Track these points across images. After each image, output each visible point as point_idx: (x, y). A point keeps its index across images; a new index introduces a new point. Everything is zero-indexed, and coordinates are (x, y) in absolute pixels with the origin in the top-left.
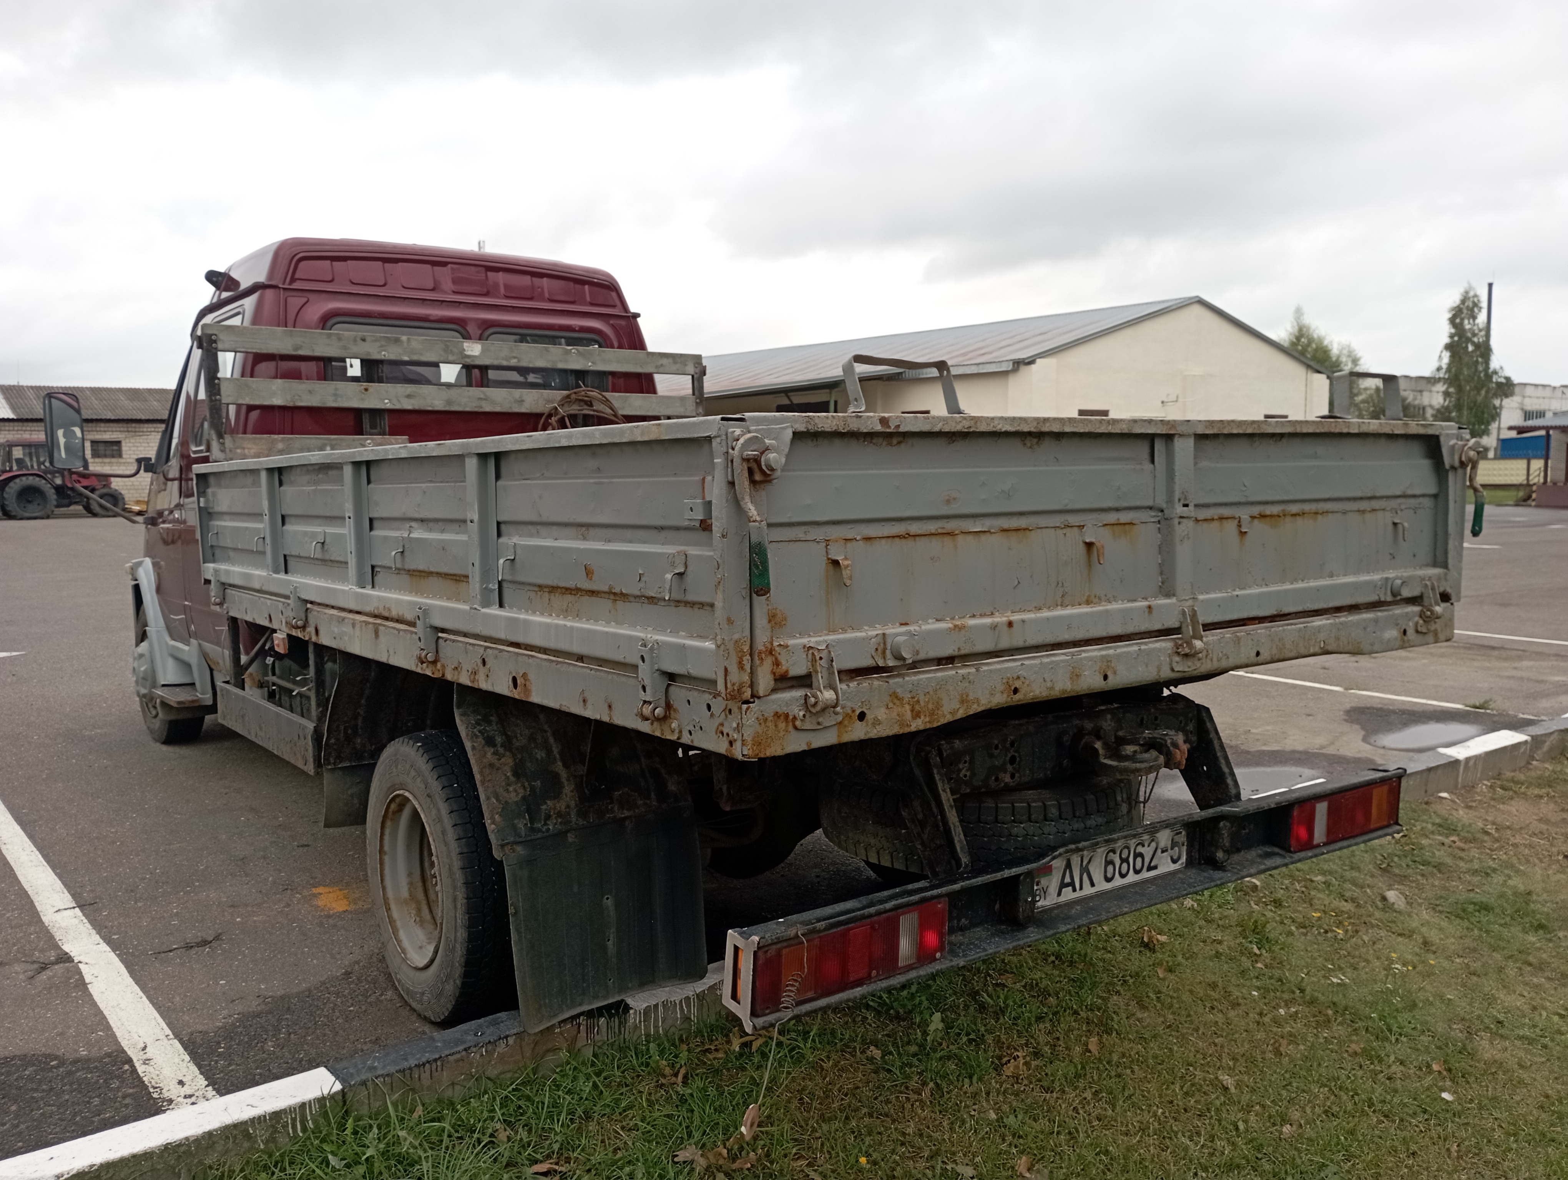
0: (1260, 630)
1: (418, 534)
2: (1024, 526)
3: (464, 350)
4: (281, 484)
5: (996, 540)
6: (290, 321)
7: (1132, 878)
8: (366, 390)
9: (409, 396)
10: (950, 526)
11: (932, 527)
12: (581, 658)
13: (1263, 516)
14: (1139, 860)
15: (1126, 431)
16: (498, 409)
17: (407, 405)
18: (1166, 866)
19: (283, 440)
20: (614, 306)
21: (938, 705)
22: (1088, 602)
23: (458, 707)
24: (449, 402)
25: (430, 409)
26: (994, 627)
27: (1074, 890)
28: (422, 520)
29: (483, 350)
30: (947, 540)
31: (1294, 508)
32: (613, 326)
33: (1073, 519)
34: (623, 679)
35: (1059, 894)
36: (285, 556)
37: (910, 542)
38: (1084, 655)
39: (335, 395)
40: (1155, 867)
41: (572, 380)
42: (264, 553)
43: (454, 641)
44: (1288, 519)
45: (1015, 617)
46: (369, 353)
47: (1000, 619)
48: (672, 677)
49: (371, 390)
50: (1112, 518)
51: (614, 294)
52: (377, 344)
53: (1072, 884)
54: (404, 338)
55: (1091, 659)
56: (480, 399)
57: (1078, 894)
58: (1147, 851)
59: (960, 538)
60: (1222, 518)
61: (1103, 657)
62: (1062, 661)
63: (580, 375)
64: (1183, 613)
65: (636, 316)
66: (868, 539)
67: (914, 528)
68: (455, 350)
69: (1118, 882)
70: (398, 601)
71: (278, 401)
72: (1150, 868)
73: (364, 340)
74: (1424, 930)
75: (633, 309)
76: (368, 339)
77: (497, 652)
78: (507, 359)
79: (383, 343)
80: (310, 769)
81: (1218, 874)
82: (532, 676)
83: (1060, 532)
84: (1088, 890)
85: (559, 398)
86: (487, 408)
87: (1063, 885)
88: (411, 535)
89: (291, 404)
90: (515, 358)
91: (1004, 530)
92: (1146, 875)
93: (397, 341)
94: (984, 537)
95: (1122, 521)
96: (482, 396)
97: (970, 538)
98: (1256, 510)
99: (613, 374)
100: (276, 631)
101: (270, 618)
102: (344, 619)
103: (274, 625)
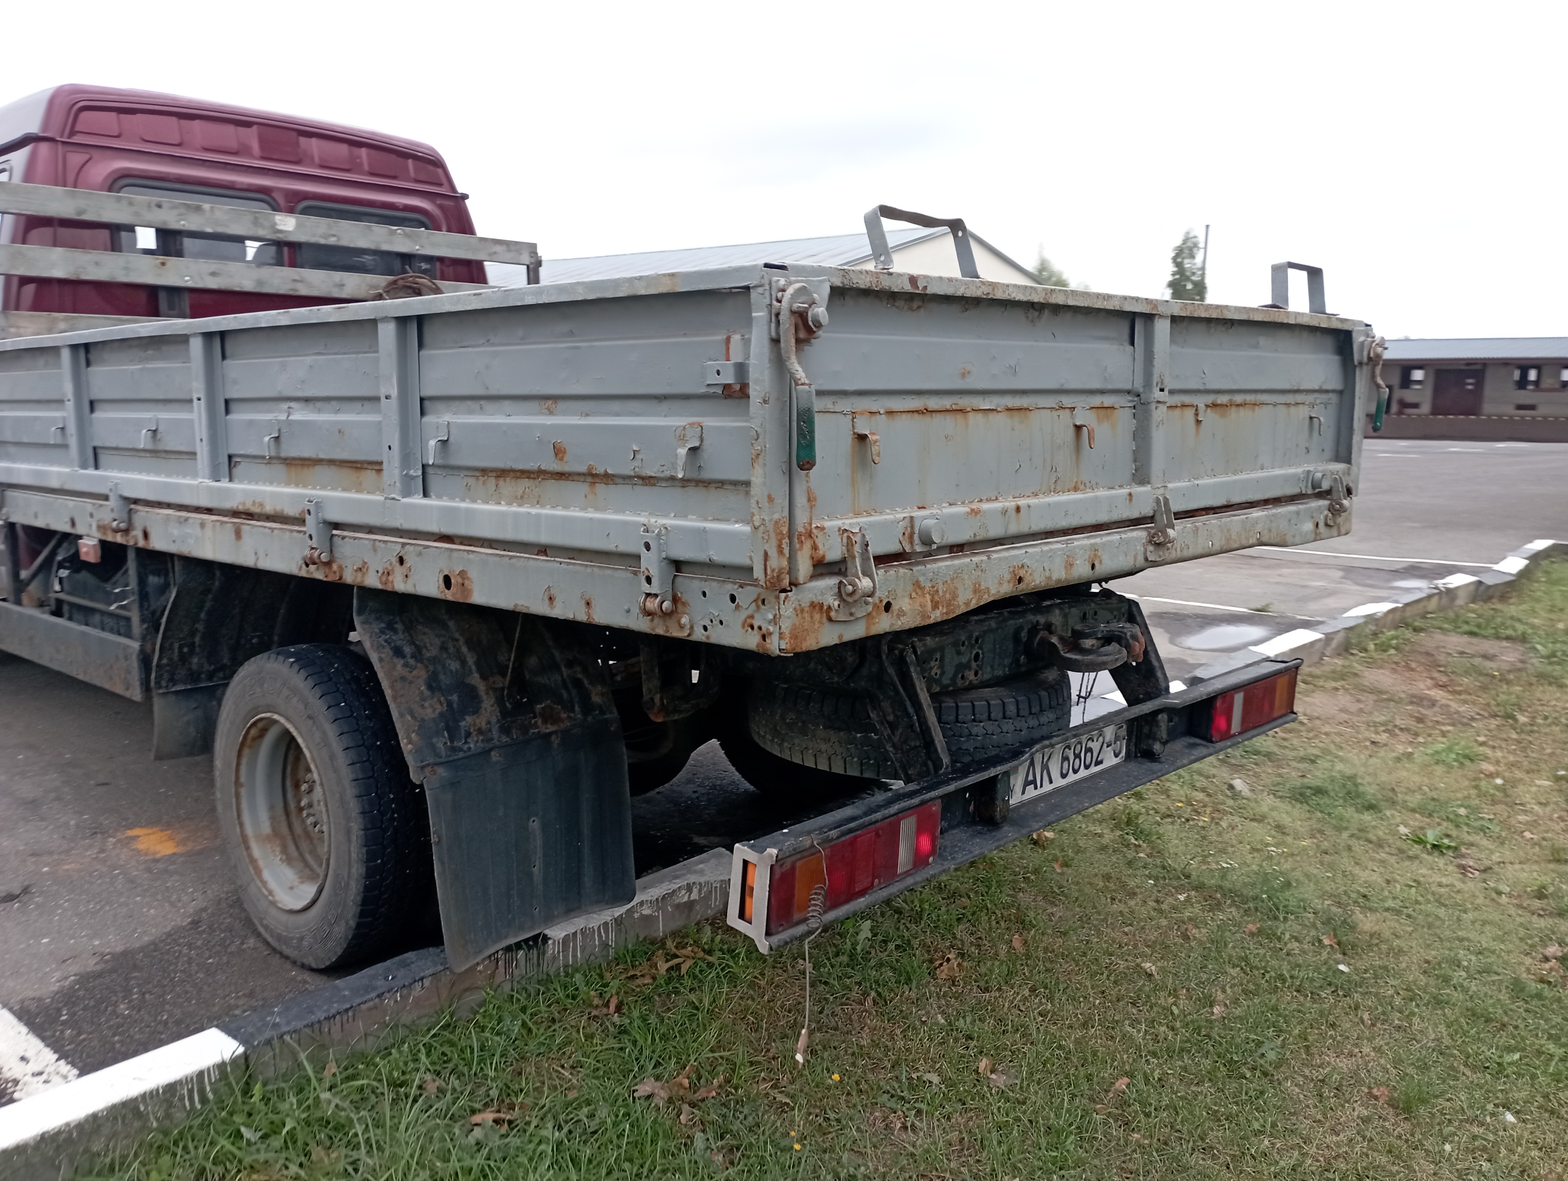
0: (1212, 520)
1: (300, 414)
2: (1025, 406)
3: (275, 224)
4: (88, 364)
5: (1001, 419)
6: (71, 178)
7: (1083, 773)
8: (163, 264)
9: (213, 274)
10: (964, 402)
11: (946, 402)
12: (543, 550)
13: (1215, 405)
14: (1089, 754)
15: (1118, 308)
16: (315, 293)
17: (212, 283)
18: (1110, 760)
19: (65, 319)
20: (440, 185)
21: (955, 596)
22: (1076, 489)
23: (360, 613)
24: (260, 282)
25: (238, 289)
26: (1005, 512)
27: (1036, 788)
28: (307, 400)
29: (298, 226)
30: (959, 416)
31: (1239, 399)
32: (441, 207)
33: (1067, 401)
34: (609, 572)
35: (1023, 793)
36: (95, 448)
37: (926, 419)
38: (1076, 543)
39: (126, 268)
40: (1101, 762)
41: (397, 264)
42: (65, 446)
43: (355, 538)
44: (1234, 409)
45: (1022, 502)
46: (165, 222)
47: (1010, 504)
48: (678, 565)
49: (169, 264)
50: (1097, 401)
51: (440, 171)
52: (175, 212)
53: (1034, 782)
54: (206, 206)
55: (1082, 547)
56: (295, 281)
57: (1040, 791)
58: (1095, 746)
59: (971, 415)
60: (1184, 406)
61: (1092, 545)
62: (1059, 549)
63: (407, 258)
64: (1158, 501)
65: (465, 197)
66: (890, 413)
67: (933, 403)
68: (266, 224)
69: (1072, 778)
70: (273, 495)
71: (58, 273)
72: (1098, 763)
73: (159, 206)
74: (1275, 814)
75: (461, 189)
76: (165, 205)
77: (421, 548)
78: (326, 237)
79: (182, 210)
80: (137, 695)
81: (1155, 766)
82: (473, 574)
83: (1055, 413)
84: (1047, 788)
85: (384, 284)
87: (1027, 783)
88: (291, 418)
89: (72, 277)
90: (334, 236)
91: (1009, 410)
92: (1094, 769)
93: (198, 209)
94: (991, 416)
95: (1106, 405)
96: (297, 278)
97: (979, 416)
98: (1210, 399)
99: (441, 259)
100: (80, 537)
101: (73, 524)
102: (187, 519)
103: (80, 530)
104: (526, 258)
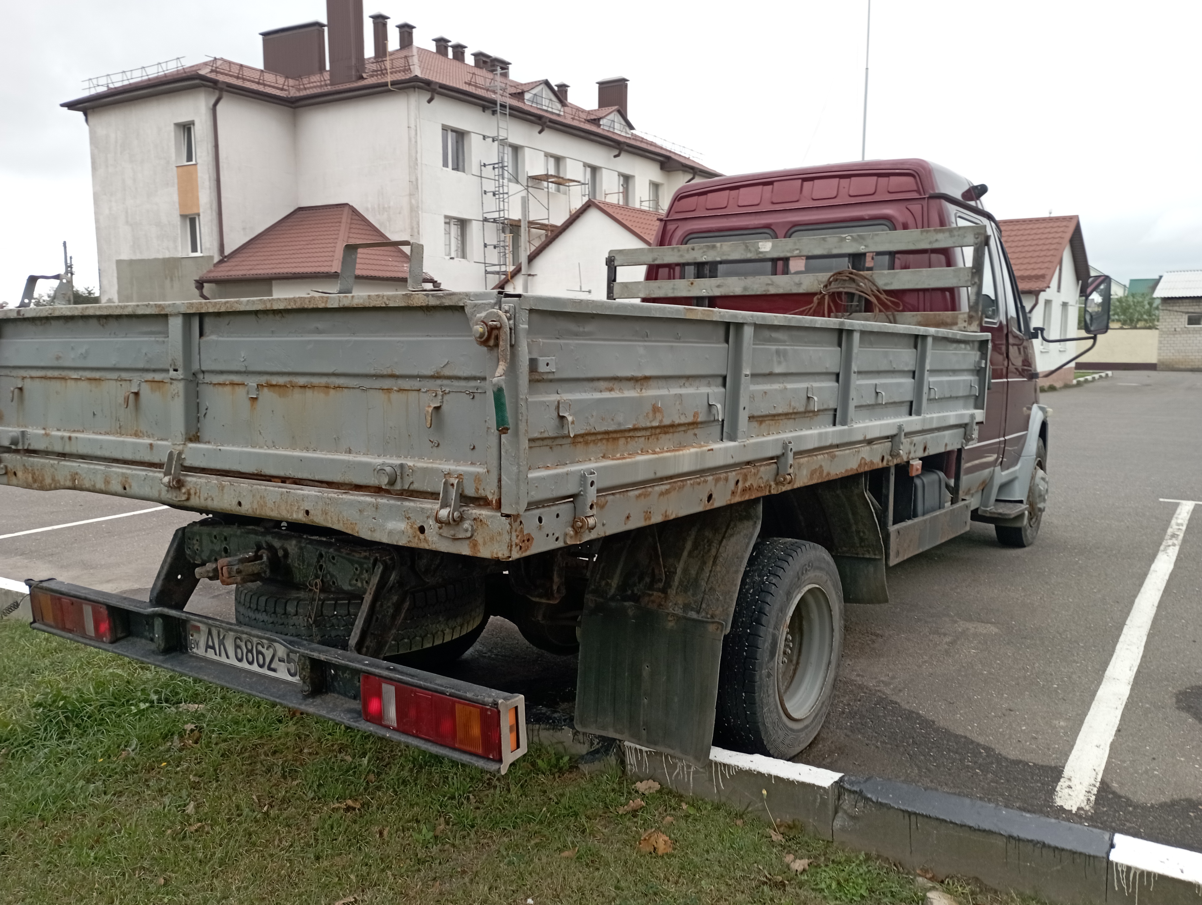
2: (98, 377)
3: (759, 248)
5: (84, 385)
6: (667, 240)
7: (256, 668)
8: (692, 284)
9: (718, 286)
10: (64, 373)
11: (56, 373)
13: (271, 386)
14: (261, 657)
15: (131, 313)
16: (781, 291)
17: (717, 292)
18: (284, 675)
22: (136, 435)
24: (745, 289)
25: (731, 294)
26: (62, 438)
27: (216, 654)
29: (773, 247)
30: (63, 382)
31: (302, 381)
32: (908, 210)
33: (124, 375)
35: (206, 651)
37: (48, 382)
38: (114, 469)
40: (275, 670)
44: (297, 390)
45: (74, 435)
46: (695, 258)
47: (67, 434)
49: (695, 283)
50: (150, 376)
52: (701, 251)
53: (214, 649)
54: (718, 245)
55: (116, 473)
56: (768, 284)
57: (218, 658)
58: (268, 654)
59: (69, 381)
60: (233, 384)
61: (123, 474)
62: (101, 470)
64: (171, 454)
66: (32, 378)
67: (50, 373)
68: (752, 249)
72: (270, 669)
73: (693, 249)
76: (696, 248)
78: (791, 251)
83: (119, 383)
84: (225, 660)
86: (772, 291)
87: (208, 646)
90: (798, 250)
91: (90, 379)
92: (265, 671)
93: (714, 247)
94: (79, 382)
95: (156, 379)
96: (770, 282)
97: (73, 382)
98: (263, 379)
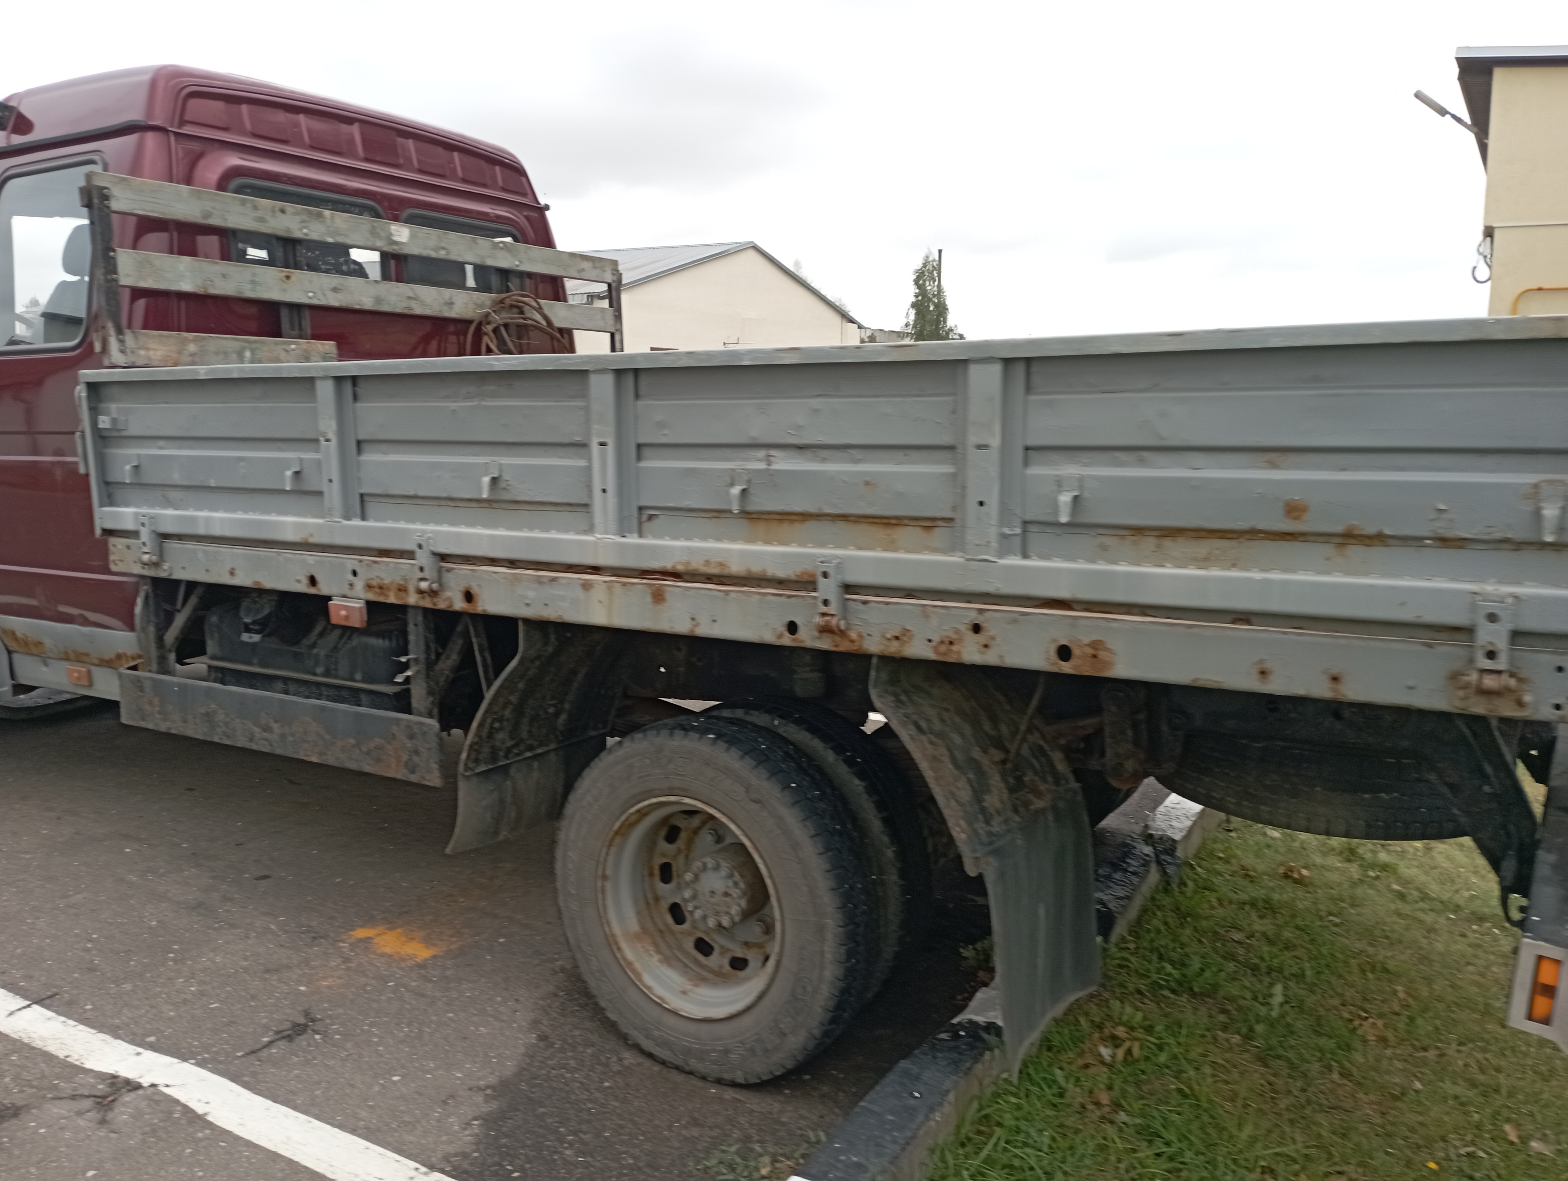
1: (783, 463)
3: (391, 234)
4: (355, 398)
8: (288, 277)
9: (335, 290)
12: (1243, 617)
16: (428, 312)
17: (334, 300)
19: (194, 340)
20: (524, 195)
24: (378, 300)
25: (358, 307)
28: (800, 448)
29: (412, 236)
32: (527, 218)
34: (1377, 644)
36: (362, 496)
39: (253, 282)
43: (887, 603)
46: (288, 230)
49: (293, 278)
51: (523, 179)
52: (298, 218)
54: (327, 213)
56: (410, 298)
65: (545, 207)
68: (383, 234)
70: (742, 553)
71: (187, 286)
73: (283, 211)
76: (287, 212)
77: (1015, 615)
78: (437, 249)
80: (427, 778)
82: (1112, 643)
85: (488, 303)
86: (418, 310)
89: (201, 291)
90: (444, 248)
93: (320, 216)
96: (412, 295)
100: (329, 598)
101: (313, 581)
102: (554, 579)
103: (324, 589)
104: (609, 278)
